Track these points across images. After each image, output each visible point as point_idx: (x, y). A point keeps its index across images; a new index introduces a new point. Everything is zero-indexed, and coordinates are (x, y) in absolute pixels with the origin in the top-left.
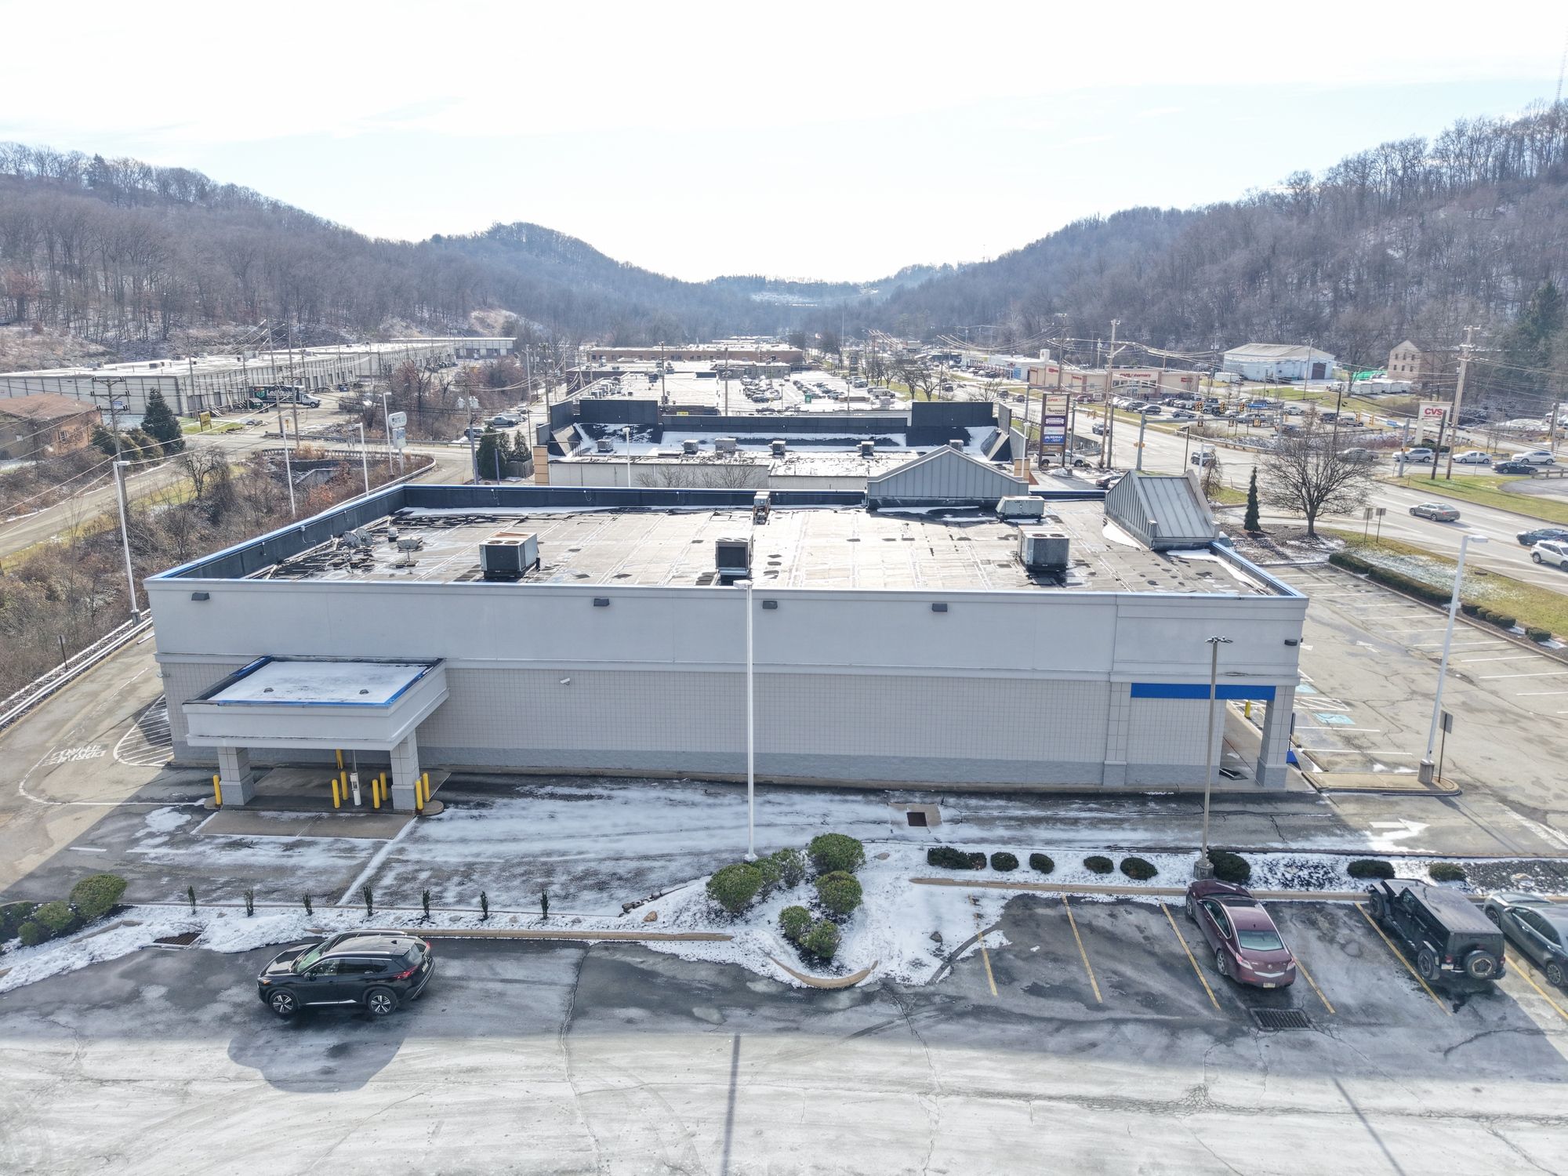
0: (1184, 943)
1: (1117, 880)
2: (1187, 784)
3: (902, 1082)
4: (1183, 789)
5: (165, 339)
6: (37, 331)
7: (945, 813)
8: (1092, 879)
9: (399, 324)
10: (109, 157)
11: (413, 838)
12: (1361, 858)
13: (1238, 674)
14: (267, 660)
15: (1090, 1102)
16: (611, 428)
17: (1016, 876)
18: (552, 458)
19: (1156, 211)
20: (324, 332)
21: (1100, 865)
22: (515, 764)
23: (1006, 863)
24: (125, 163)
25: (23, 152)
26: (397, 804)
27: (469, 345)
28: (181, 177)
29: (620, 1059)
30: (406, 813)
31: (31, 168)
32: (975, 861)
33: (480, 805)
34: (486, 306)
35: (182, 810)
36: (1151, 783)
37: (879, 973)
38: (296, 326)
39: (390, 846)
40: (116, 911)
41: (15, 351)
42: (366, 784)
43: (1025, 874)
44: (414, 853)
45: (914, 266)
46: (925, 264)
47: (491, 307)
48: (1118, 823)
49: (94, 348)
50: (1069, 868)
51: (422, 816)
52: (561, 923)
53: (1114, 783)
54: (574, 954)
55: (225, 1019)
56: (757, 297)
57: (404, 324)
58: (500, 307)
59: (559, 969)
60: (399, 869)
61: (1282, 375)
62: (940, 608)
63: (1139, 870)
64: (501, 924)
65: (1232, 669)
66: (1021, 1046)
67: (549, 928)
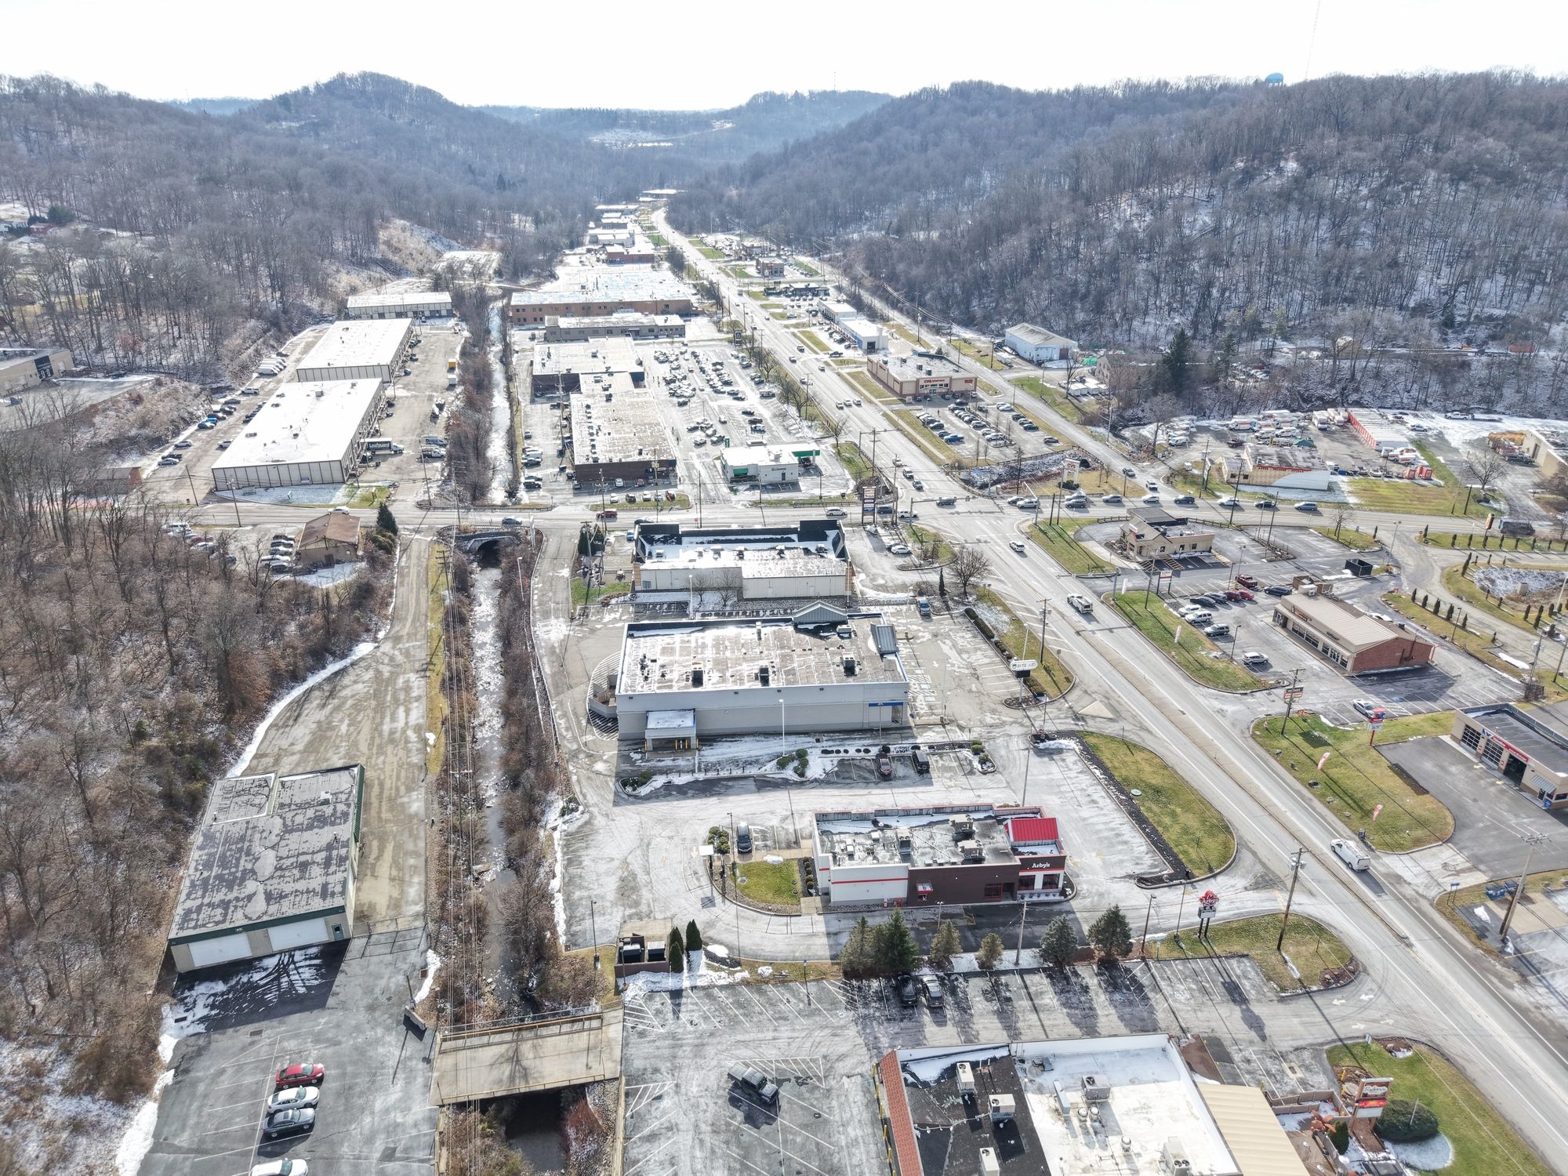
0: (873, 767)
1: (862, 754)
2: (886, 726)
7: (825, 739)
8: (858, 754)
11: (703, 755)
12: (916, 744)
13: (893, 700)
16: (657, 537)
17: (840, 754)
21: (858, 751)
23: (838, 752)
26: (692, 747)
27: (415, 309)
29: (768, 797)
30: (695, 749)
32: (831, 752)
33: (711, 745)
35: (637, 753)
36: (876, 727)
37: (813, 777)
39: (697, 758)
40: (648, 779)
42: (684, 744)
43: (842, 754)
44: (704, 759)
45: (766, 94)
50: (852, 752)
51: (701, 750)
52: (747, 772)
53: (866, 727)
54: (753, 778)
59: (751, 781)
60: (703, 763)
61: (1039, 358)
62: (821, 690)
63: (867, 751)
64: (734, 774)
65: (891, 699)
66: (840, 788)
67: (745, 774)
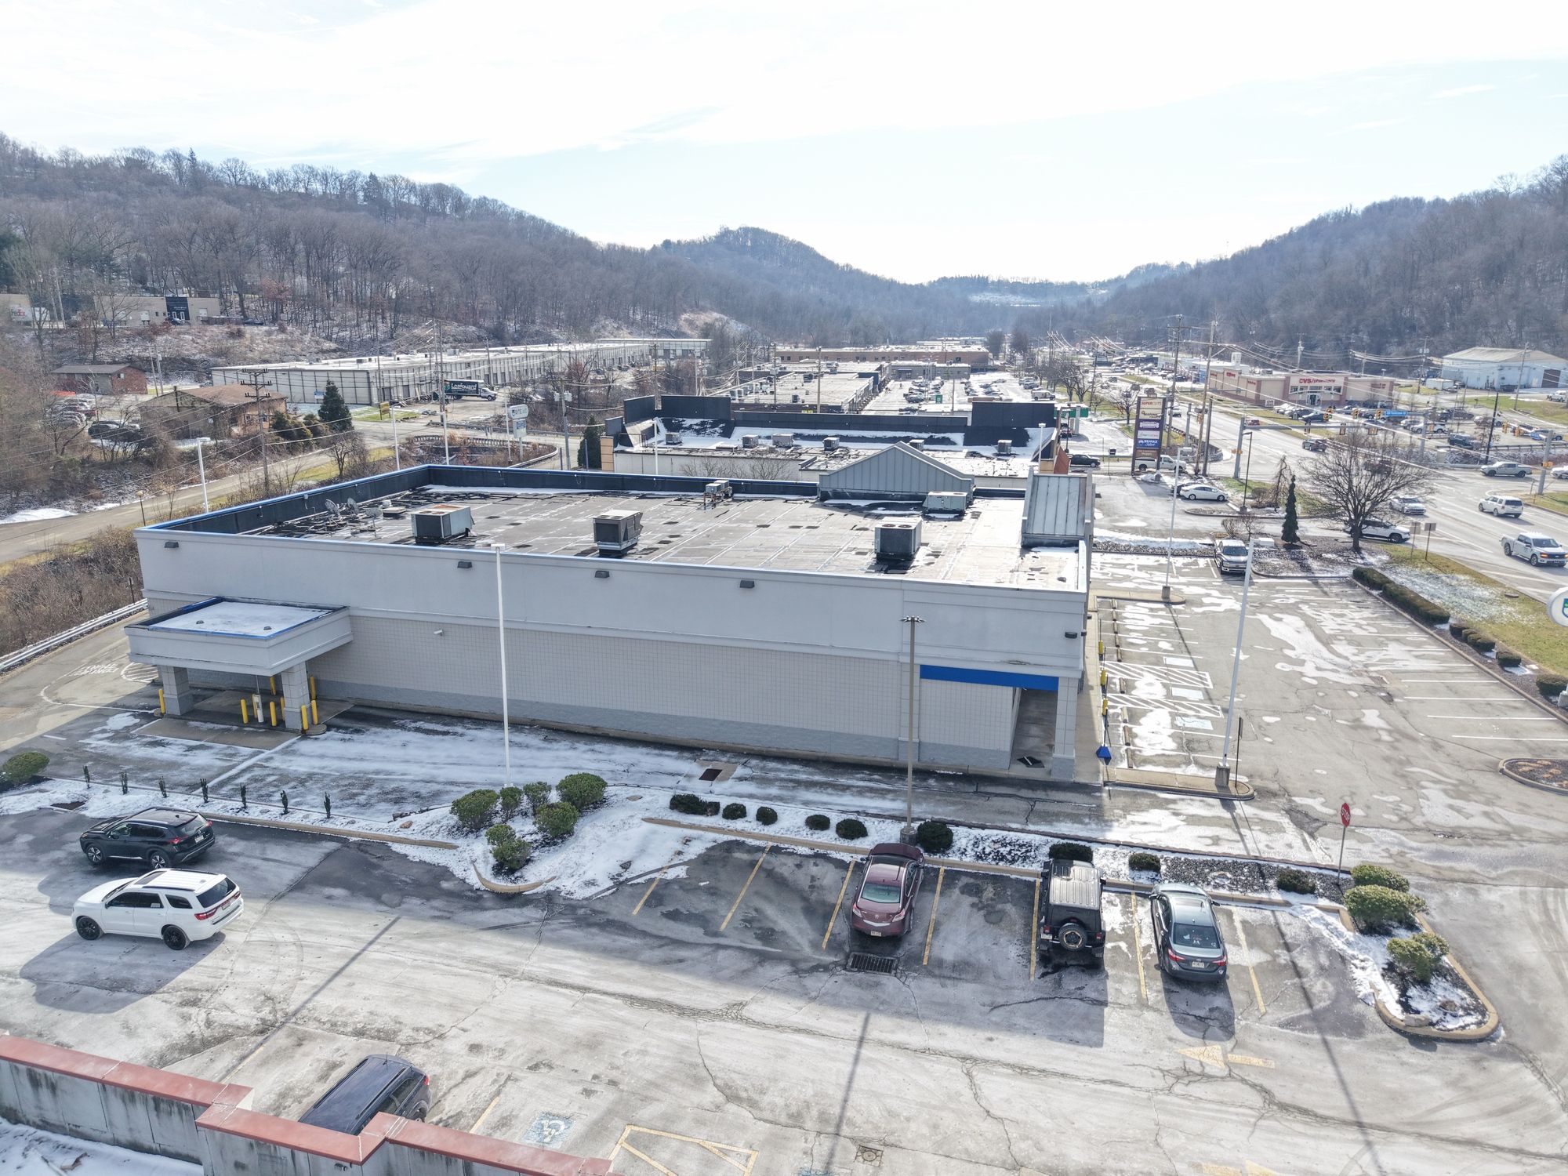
1: (823, 836)
2: (976, 766)
3: (495, 967)
4: (972, 770)
5: (392, 338)
6: (282, 330)
7: (740, 771)
8: (807, 834)
9: (611, 324)
10: (380, 175)
11: (286, 752)
12: (1065, 841)
13: (1021, 663)
14: (219, 600)
15: (632, 1000)
16: (688, 422)
17: (739, 824)
18: (620, 447)
19: (1418, 202)
20: (537, 333)
22: (404, 701)
23: (735, 813)
24: (394, 180)
25: (312, 172)
26: (288, 725)
27: (666, 347)
28: (441, 192)
29: (296, 923)
30: (294, 732)
31: (317, 187)
32: (709, 811)
33: (357, 731)
34: (697, 308)
35: (135, 716)
36: (944, 762)
37: (551, 887)
38: (511, 326)
39: (267, 753)
40: (38, 780)
41: (261, 348)
42: (265, 706)
44: (278, 763)
45: (1148, 266)
46: (1161, 263)
47: (703, 310)
48: (881, 793)
49: (327, 345)
50: (790, 822)
51: (304, 735)
52: (339, 824)
54: (331, 846)
55: (56, 862)
56: (976, 298)
57: (616, 325)
58: (712, 309)
59: (309, 856)
60: (257, 772)
61: (1506, 383)
62: (748, 584)
63: (851, 830)
64: (296, 819)
65: (1014, 657)
66: (622, 954)
67: (328, 825)
